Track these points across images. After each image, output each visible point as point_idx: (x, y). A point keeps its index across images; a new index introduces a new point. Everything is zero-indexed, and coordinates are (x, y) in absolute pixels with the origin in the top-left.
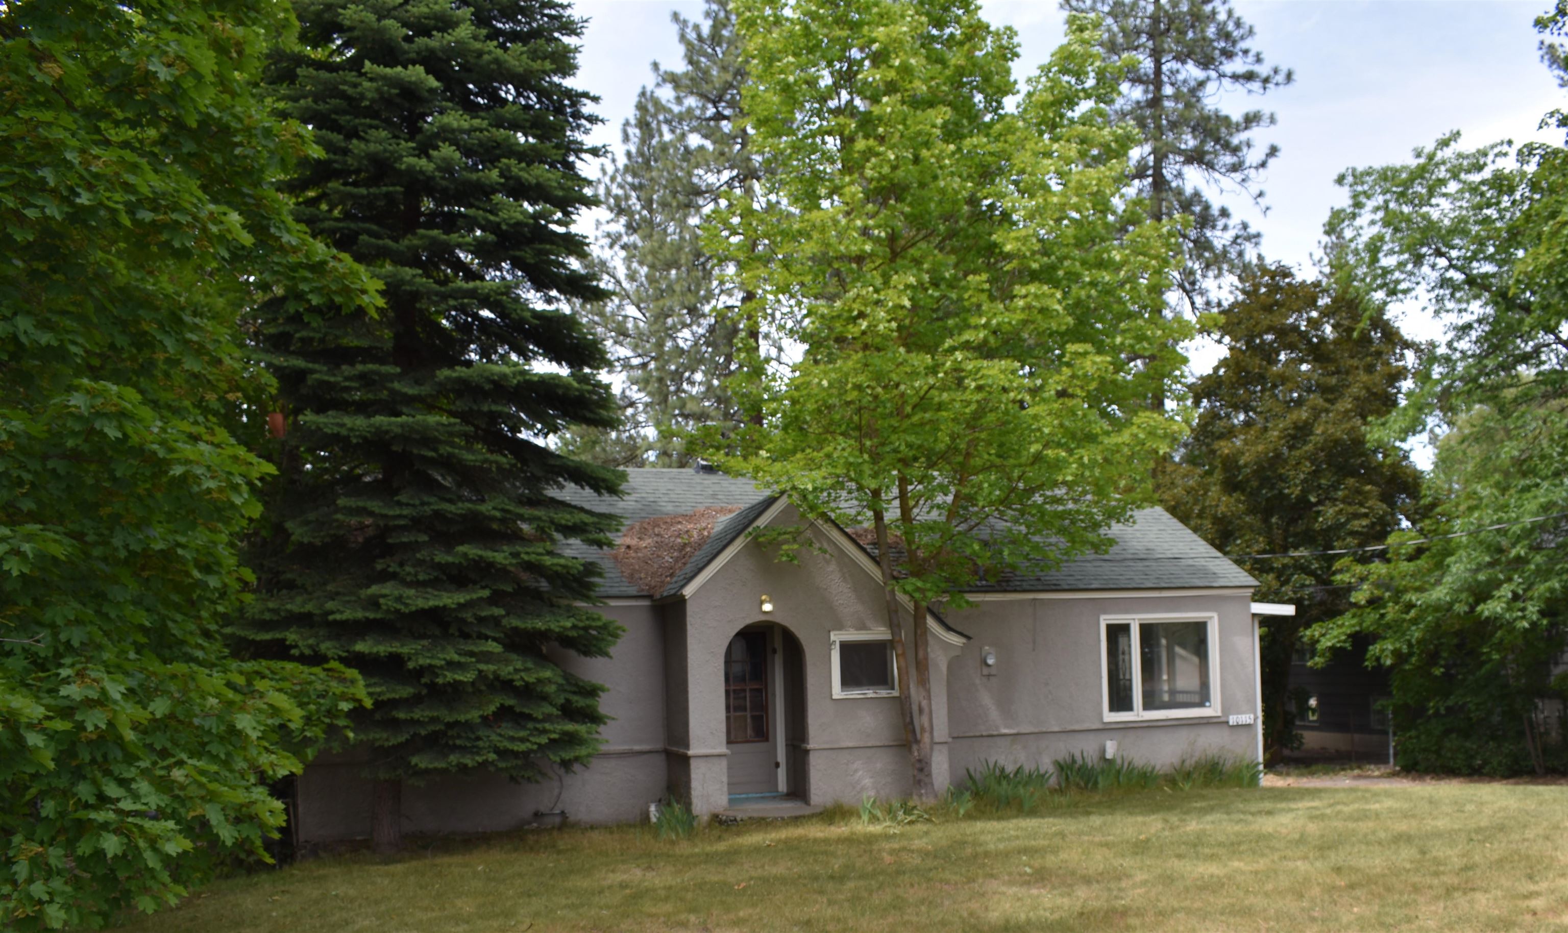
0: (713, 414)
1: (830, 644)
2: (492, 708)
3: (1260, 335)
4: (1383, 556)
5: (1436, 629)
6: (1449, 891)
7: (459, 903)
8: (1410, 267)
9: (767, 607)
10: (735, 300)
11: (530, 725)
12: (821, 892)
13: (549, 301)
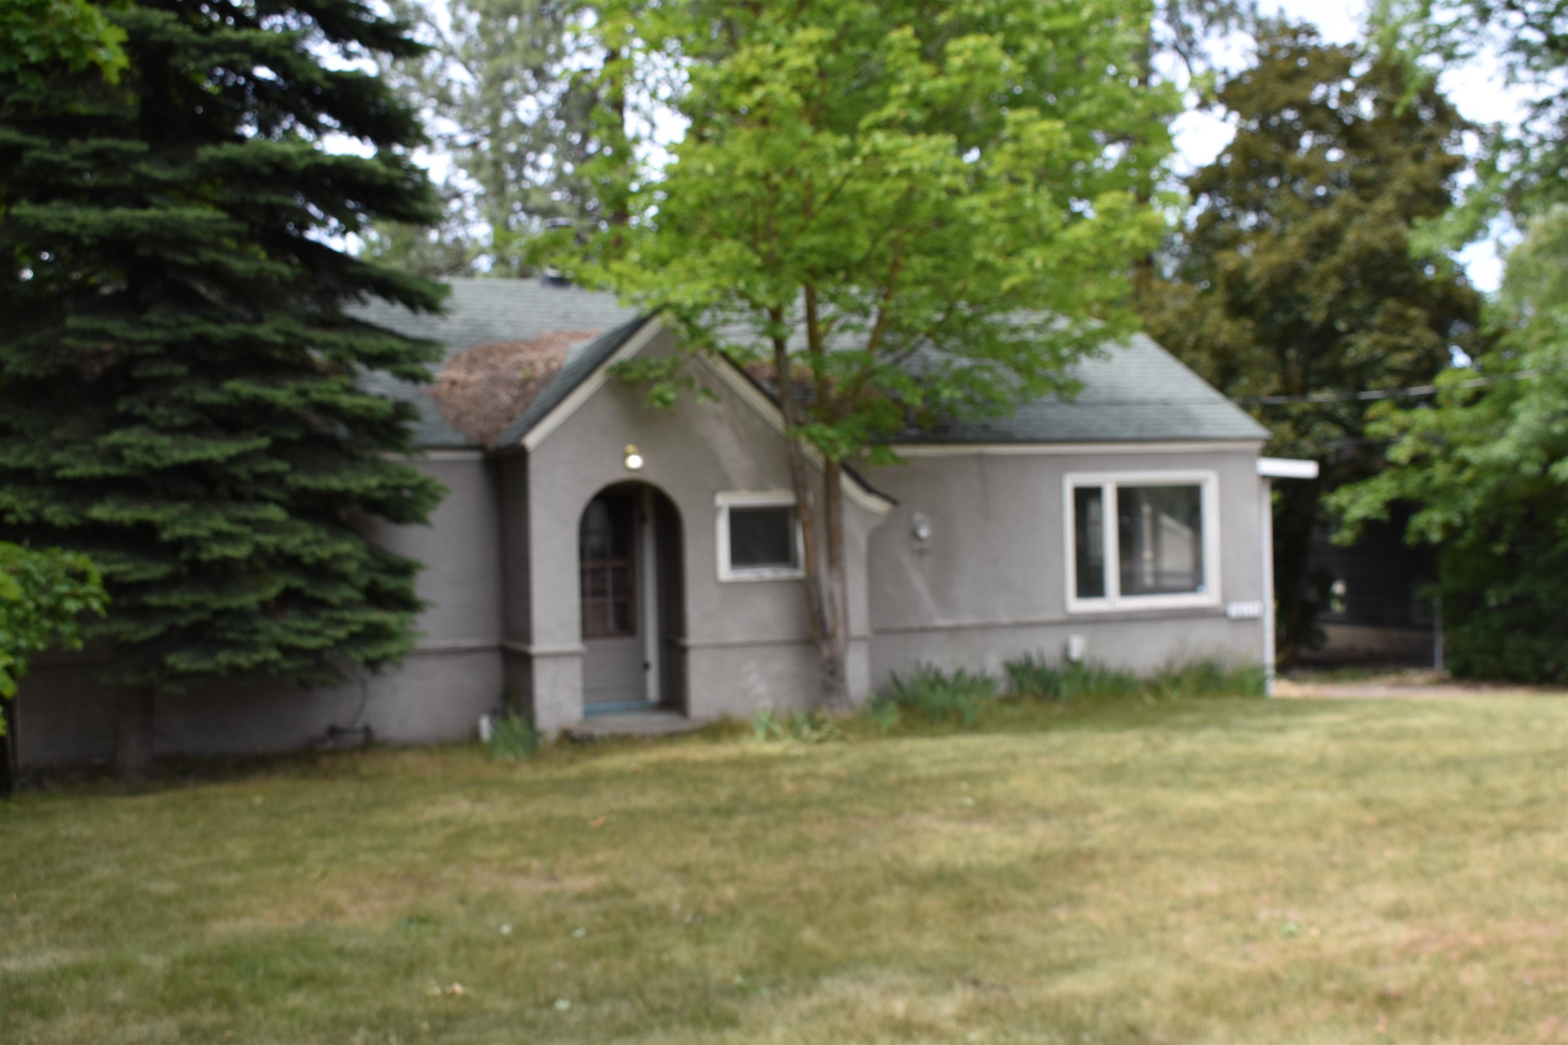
0: (565, 208)
1: (715, 511)
2: (272, 592)
3: (1278, 111)
4: (1430, 400)
5: (1498, 496)
6: (1509, 831)
7: (230, 845)
8: (1473, 24)
9: (635, 461)
10: (595, 61)
11: (324, 614)
12: (702, 829)
13: (348, 55)
